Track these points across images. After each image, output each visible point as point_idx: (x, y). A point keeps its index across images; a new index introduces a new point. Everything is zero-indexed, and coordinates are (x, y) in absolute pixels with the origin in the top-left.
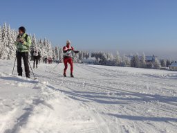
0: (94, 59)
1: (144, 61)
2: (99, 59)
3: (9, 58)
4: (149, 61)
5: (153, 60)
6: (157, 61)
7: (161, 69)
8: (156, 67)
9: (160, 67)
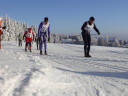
0: (71, 40)
1: (107, 41)
2: (74, 40)
3: (9, 40)
4: (111, 41)
5: (114, 41)
6: (117, 41)
7: (120, 47)
8: (116, 46)
9: (119, 45)
